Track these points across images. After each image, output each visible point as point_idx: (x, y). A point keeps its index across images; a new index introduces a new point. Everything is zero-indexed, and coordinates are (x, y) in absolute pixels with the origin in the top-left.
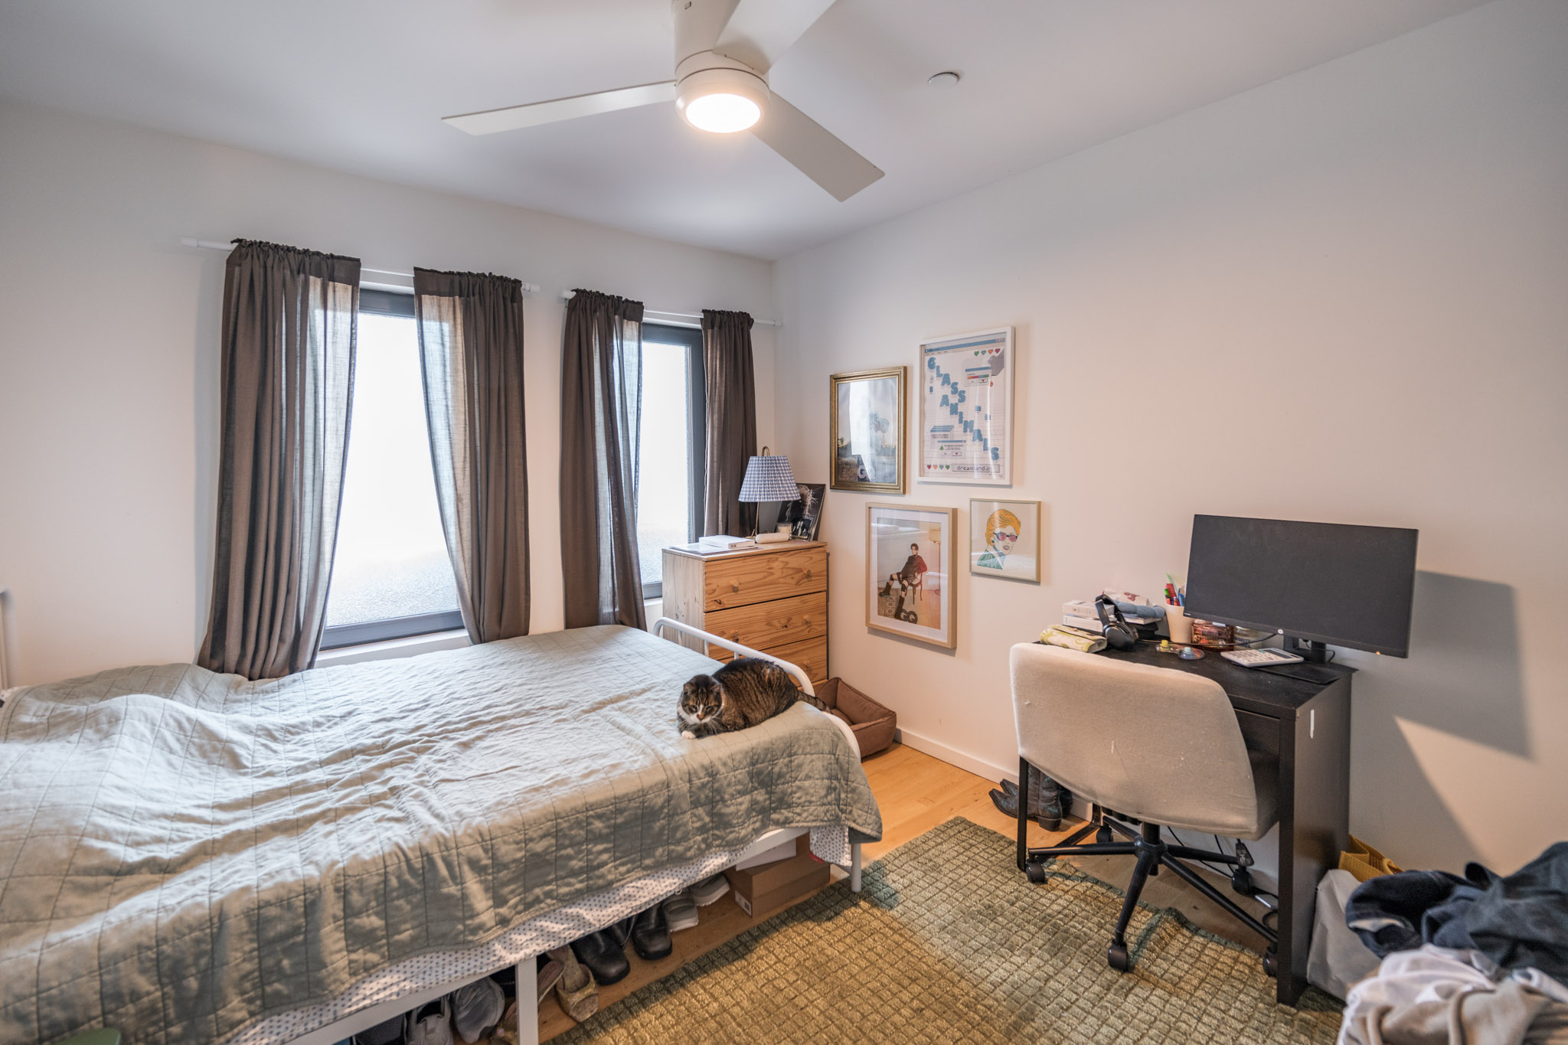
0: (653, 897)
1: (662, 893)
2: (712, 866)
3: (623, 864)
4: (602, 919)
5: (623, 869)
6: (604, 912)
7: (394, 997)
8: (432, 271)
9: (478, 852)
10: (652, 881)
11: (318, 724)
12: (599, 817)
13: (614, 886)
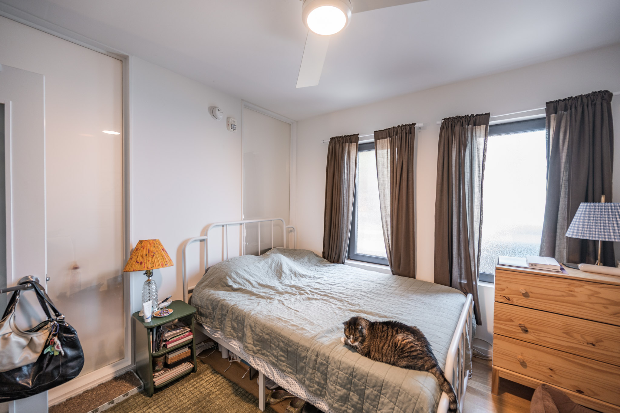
0: (295, 392)
1: (299, 394)
2: (321, 406)
3: (290, 368)
4: (279, 381)
5: (290, 370)
6: (281, 379)
7: (236, 349)
8: (380, 131)
9: (253, 325)
10: (298, 386)
11: (310, 277)
12: (283, 342)
13: (285, 373)
